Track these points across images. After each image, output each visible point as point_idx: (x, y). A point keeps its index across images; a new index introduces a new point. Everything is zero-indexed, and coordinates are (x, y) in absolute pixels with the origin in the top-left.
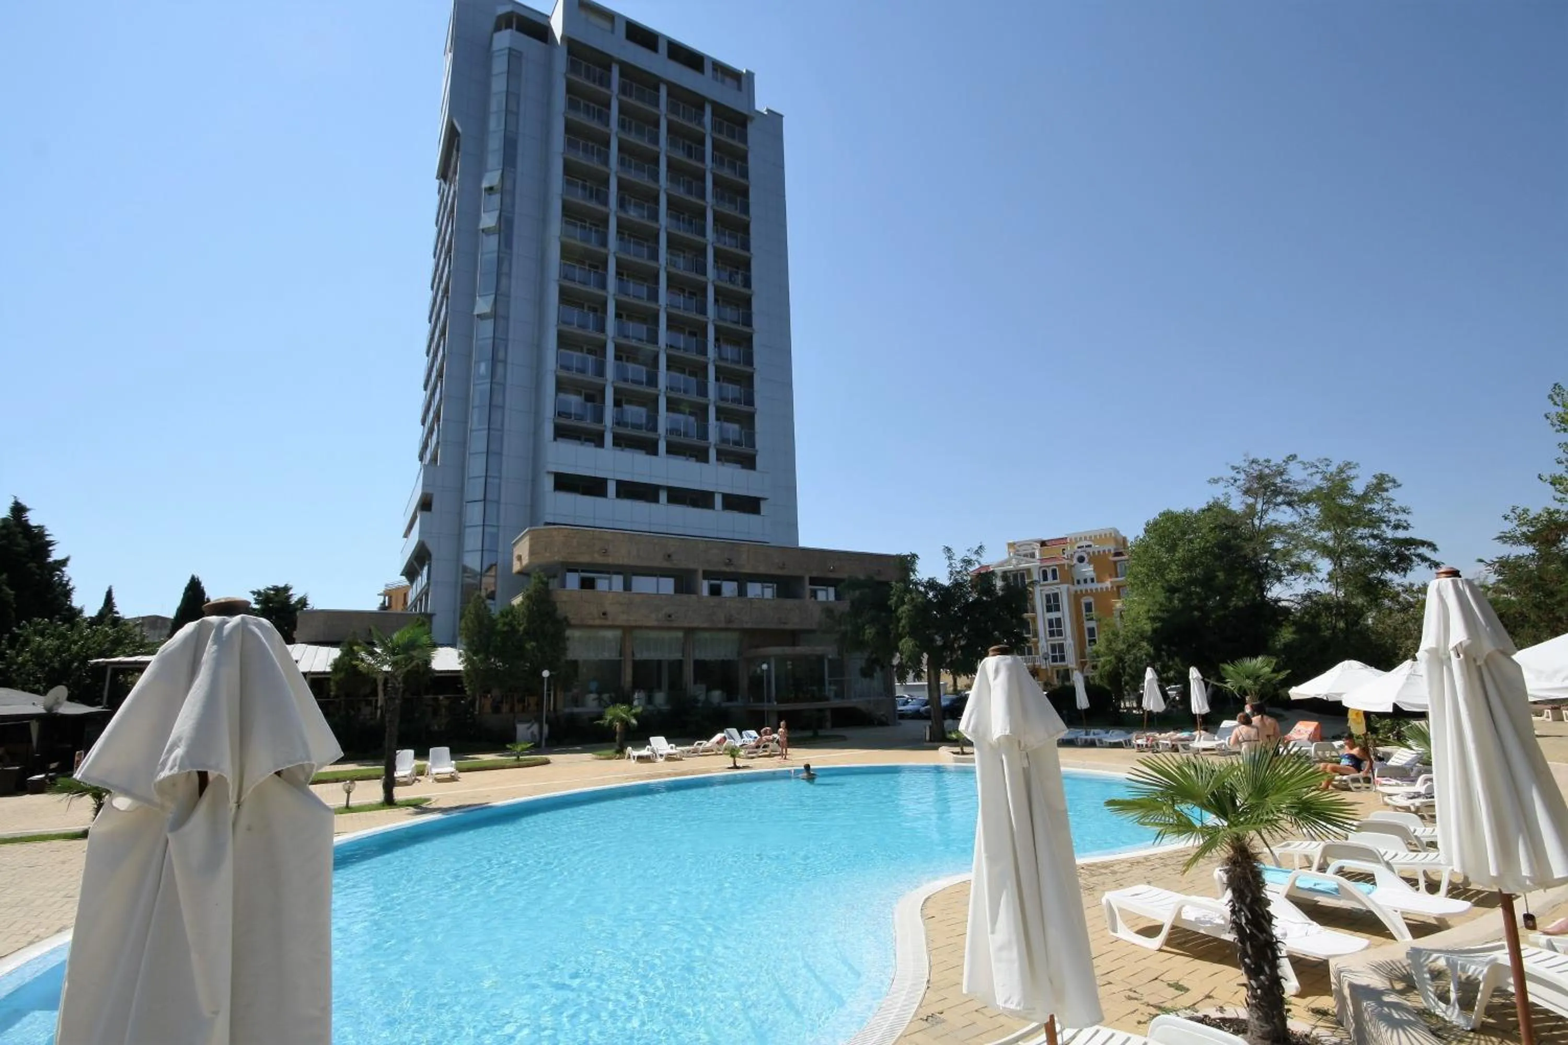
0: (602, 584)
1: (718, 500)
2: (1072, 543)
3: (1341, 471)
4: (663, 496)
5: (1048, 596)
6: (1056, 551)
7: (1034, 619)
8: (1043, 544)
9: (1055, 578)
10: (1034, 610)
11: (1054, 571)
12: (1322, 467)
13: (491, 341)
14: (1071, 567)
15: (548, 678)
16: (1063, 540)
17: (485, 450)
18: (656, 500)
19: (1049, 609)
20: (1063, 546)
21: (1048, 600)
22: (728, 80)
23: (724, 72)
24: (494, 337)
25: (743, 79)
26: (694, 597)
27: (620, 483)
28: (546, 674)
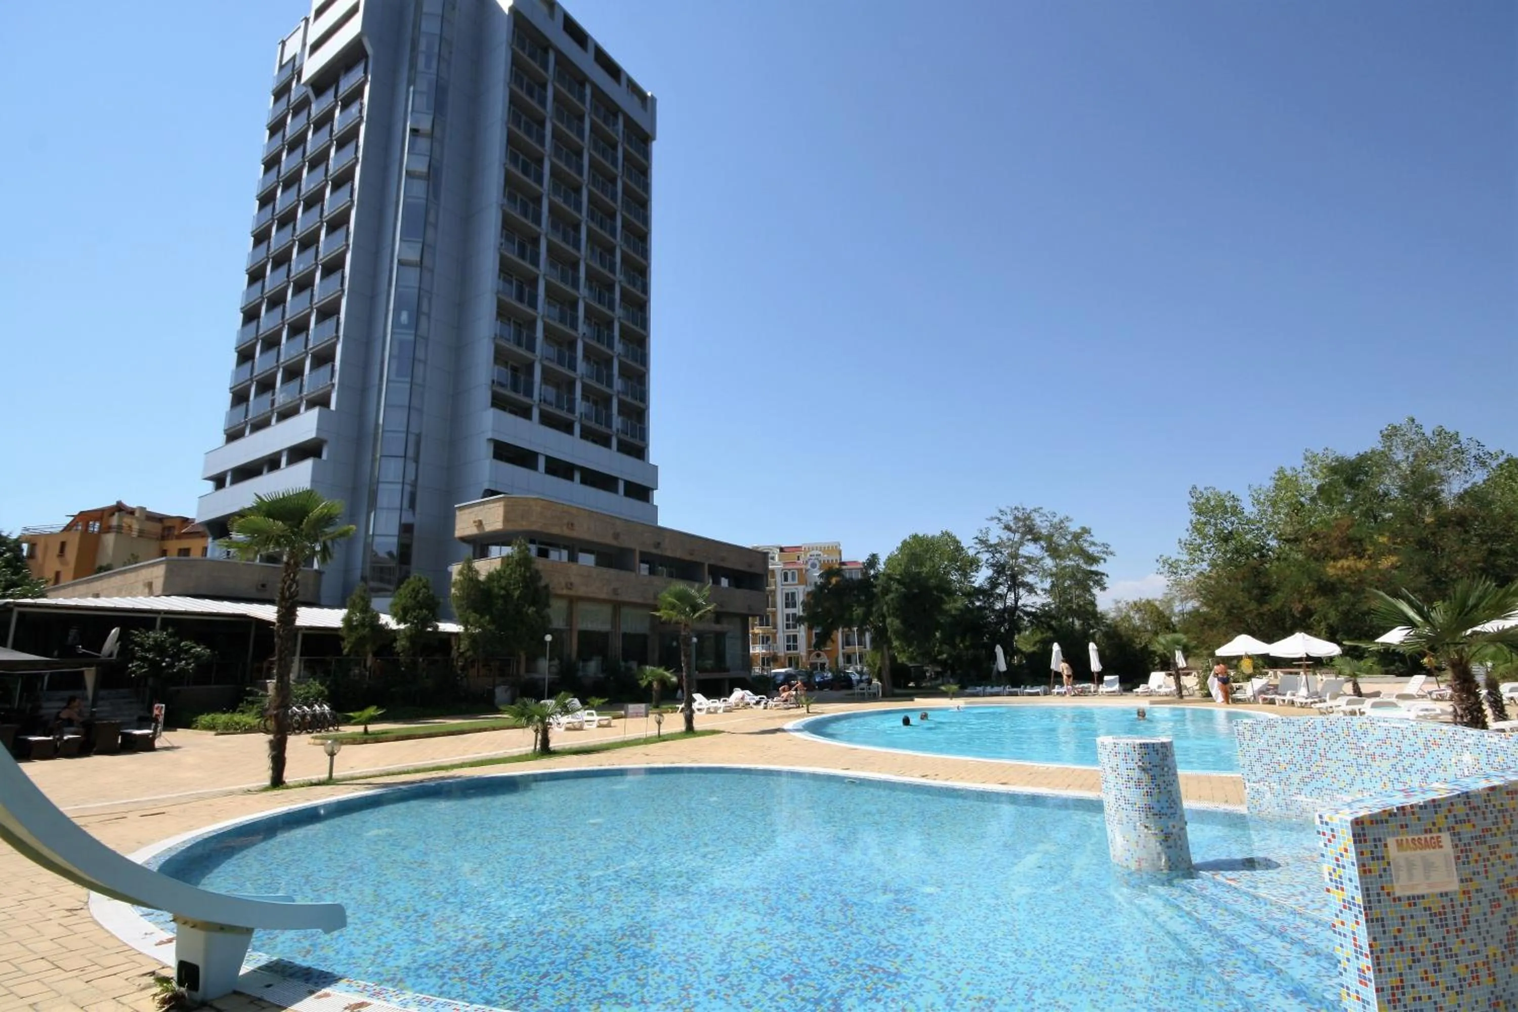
0: (554, 555)
1: (621, 486)
2: (806, 552)
3: (1062, 522)
4: (577, 476)
5: (787, 595)
6: (793, 557)
7: (774, 614)
8: (782, 550)
9: (793, 579)
10: (774, 606)
11: (793, 574)
12: (1050, 518)
13: (416, 291)
14: (807, 570)
15: (551, 642)
16: (798, 548)
17: (407, 404)
18: (571, 478)
19: (787, 606)
20: (798, 553)
21: (787, 598)
22: (636, 99)
23: (635, 89)
24: (420, 288)
25: (649, 103)
26: (633, 574)
27: (549, 459)
28: (548, 638)
